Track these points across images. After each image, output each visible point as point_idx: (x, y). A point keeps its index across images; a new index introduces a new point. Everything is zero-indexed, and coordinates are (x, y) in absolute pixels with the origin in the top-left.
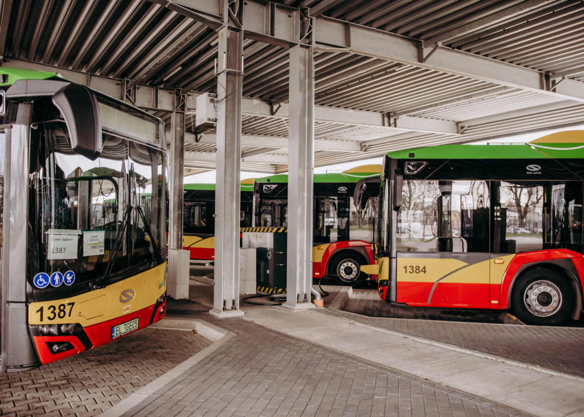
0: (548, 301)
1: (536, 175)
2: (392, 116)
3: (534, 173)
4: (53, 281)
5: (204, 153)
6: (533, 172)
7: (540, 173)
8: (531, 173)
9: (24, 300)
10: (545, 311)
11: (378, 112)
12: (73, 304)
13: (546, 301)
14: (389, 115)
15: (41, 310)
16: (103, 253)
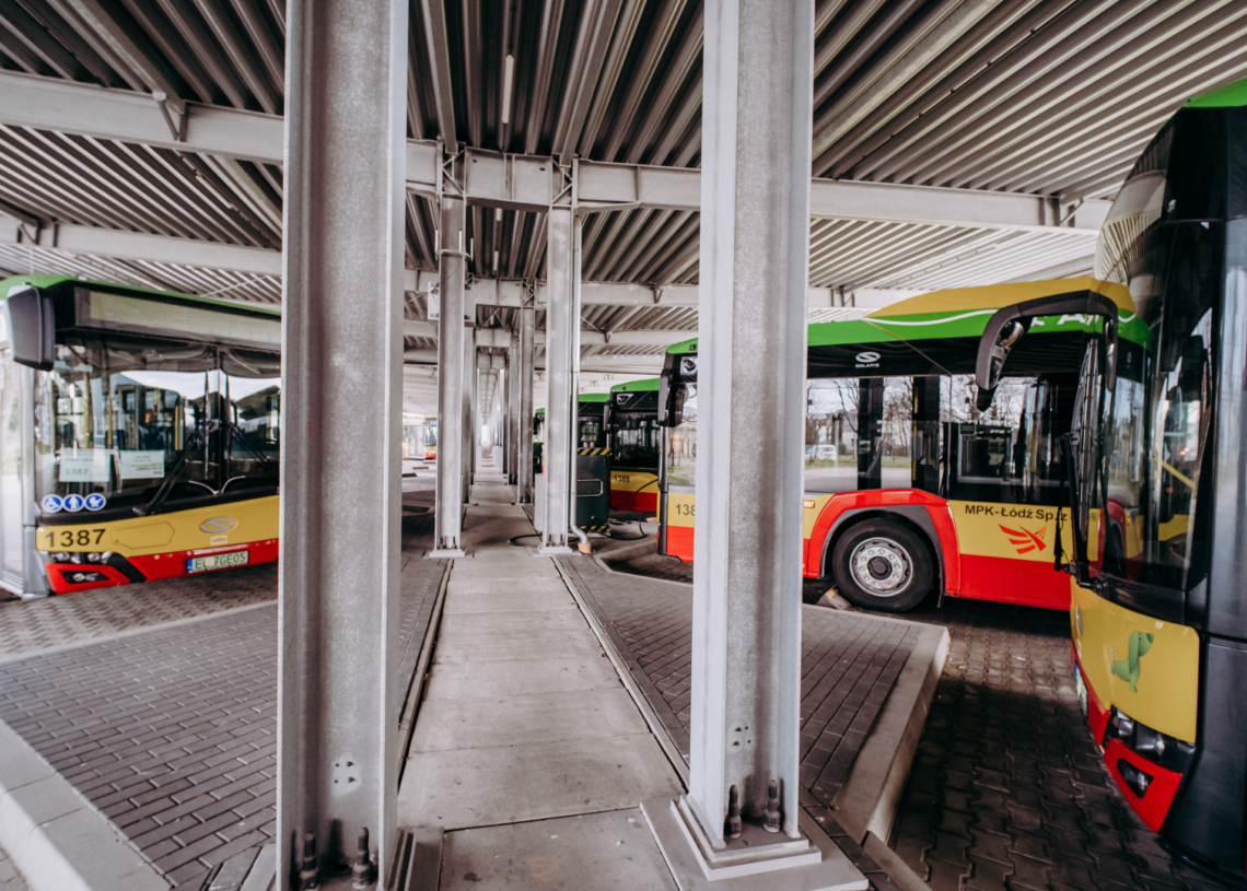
0: (886, 572)
1: (872, 368)
2: (847, 291)
3: (868, 366)
4: (68, 505)
5: (644, 356)
6: (865, 364)
7: (878, 365)
8: (863, 366)
9: (33, 523)
10: (879, 587)
11: (822, 287)
12: (103, 531)
13: (882, 571)
14: (841, 290)
15: (52, 535)
16: (162, 475)
